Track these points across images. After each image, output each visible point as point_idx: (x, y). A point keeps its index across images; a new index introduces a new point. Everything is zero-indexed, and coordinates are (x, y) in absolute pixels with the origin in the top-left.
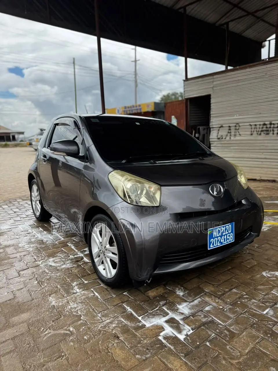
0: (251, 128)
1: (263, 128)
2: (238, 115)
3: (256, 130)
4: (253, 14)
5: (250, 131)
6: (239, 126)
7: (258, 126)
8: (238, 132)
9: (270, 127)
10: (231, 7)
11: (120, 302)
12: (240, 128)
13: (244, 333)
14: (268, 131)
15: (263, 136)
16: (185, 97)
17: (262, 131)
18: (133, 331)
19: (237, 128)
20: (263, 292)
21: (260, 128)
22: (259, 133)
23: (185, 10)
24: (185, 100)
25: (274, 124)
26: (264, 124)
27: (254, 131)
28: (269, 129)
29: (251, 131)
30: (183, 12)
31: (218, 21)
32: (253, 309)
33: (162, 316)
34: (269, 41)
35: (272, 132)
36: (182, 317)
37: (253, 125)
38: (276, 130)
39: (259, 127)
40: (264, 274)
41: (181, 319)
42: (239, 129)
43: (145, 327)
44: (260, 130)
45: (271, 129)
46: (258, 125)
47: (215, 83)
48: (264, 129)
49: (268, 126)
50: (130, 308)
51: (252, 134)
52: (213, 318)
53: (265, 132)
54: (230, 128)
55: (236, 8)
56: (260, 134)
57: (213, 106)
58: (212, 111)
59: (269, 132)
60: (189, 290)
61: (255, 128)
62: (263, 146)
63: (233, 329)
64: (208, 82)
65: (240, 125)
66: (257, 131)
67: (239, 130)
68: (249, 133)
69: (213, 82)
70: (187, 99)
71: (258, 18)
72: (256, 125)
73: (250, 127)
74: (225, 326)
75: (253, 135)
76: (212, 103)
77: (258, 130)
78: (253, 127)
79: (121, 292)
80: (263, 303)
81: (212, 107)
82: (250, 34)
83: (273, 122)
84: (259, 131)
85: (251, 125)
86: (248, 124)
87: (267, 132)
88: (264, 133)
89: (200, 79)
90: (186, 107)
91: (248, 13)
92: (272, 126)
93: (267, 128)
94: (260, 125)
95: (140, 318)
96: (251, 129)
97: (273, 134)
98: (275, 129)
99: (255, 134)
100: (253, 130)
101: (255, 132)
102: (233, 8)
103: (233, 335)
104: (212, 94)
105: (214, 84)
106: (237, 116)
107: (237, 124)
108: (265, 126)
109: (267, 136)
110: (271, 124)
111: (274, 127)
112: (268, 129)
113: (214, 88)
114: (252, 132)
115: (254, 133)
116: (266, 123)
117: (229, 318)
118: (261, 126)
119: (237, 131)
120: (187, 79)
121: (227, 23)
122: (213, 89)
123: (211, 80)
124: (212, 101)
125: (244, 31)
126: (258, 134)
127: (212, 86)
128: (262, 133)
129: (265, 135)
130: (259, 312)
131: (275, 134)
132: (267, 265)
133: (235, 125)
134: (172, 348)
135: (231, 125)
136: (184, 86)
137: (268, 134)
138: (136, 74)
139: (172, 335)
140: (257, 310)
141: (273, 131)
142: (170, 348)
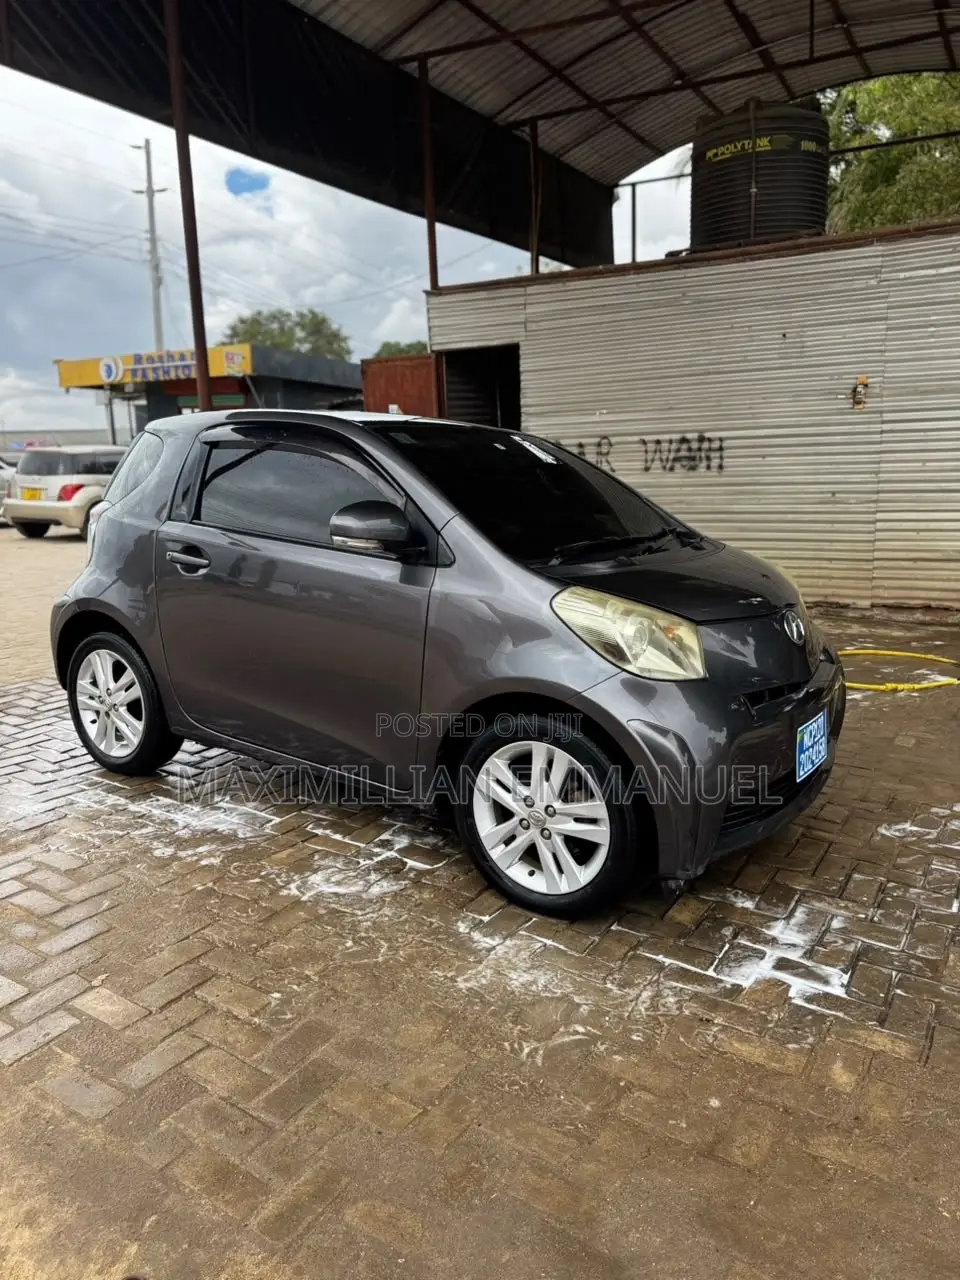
0: (646, 452)
1: (678, 450)
2: (605, 411)
3: (658, 455)
4: (602, 106)
5: (643, 458)
6: (611, 445)
7: (665, 446)
8: (608, 462)
9: (700, 449)
10: (542, 72)
11: (627, 948)
12: (612, 450)
13: (952, 956)
14: (693, 459)
15: (680, 475)
16: (431, 345)
17: (676, 460)
18: (727, 1000)
19: (604, 449)
20: (917, 870)
21: (669, 451)
22: (668, 466)
23: (423, 69)
24: (433, 356)
25: (710, 440)
26: (684, 440)
27: (653, 460)
28: (698, 454)
29: (646, 461)
30: (416, 74)
31: (502, 111)
32: (925, 908)
33: (757, 960)
34: (633, 185)
35: (704, 464)
36: (800, 952)
37: (651, 442)
38: (715, 458)
39: (666, 448)
40: (882, 830)
41: (802, 957)
42: (608, 453)
43: (743, 990)
44: (672, 456)
45: (703, 454)
46: (665, 441)
47: (530, 310)
48: (683, 453)
49: (695, 445)
50: (666, 956)
51: (647, 469)
52: (863, 942)
53: (685, 463)
54: (581, 450)
55: (555, 80)
56: (672, 469)
57: (527, 381)
58: (525, 397)
59: (697, 462)
60: (759, 894)
61: (655, 452)
62: (681, 502)
63: (923, 953)
64: (511, 303)
65: (613, 440)
66: (661, 460)
67: (610, 455)
68: (641, 465)
69: (525, 304)
70: (439, 354)
71: (611, 116)
72: (658, 442)
73: (643, 448)
74: (903, 951)
75: (651, 471)
76: (524, 371)
77: (664, 457)
78: (651, 447)
79: (604, 928)
80: (935, 892)
81: (523, 384)
82: (582, 158)
83: (707, 435)
84: (667, 460)
85: (644, 442)
86: (636, 438)
87: (692, 463)
88: (683, 466)
89: (483, 294)
90: (439, 379)
91: (591, 103)
92: (706, 445)
93: (690, 450)
94: (671, 442)
95: (711, 972)
96: (644, 454)
97: (709, 467)
98: (713, 455)
99: (657, 469)
100: (650, 456)
101: (657, 464)
102: (550, 78)
103: (934, 966)
104: (521, 344)
105: (528, 311)
106: (601, 414)
107: (605, 437)
108: (684, 446)
109: (692, 473)
110: (701, 439)
111: (710, 449)
112: (693, 454)
113: (528, 325)
114: (649, 463)
115: (653, 466)
116: (689, 436)
117: (897, 934)
118: (674, 446)
119: (604, 460)
120: (436, 290)
121: (532, 122)
122: (525, 327)
123: (521, 300)
124: (525, 364)
125: (567, 149)
126: (664, 468)
127: (522, 318)
128: (677, 465)
129: (683, 471)
130: (943, 911)
131: (714, 467)
132: (872, 812)
133: (597, 440)
134: (841, 1014)
135: (583, 441)
136: (428, 310)
137: (693, 468)
138: (153, 240)
139: (813, 991)
140: (935, 907)
141: (708, 458)
142: (836, 1017)
